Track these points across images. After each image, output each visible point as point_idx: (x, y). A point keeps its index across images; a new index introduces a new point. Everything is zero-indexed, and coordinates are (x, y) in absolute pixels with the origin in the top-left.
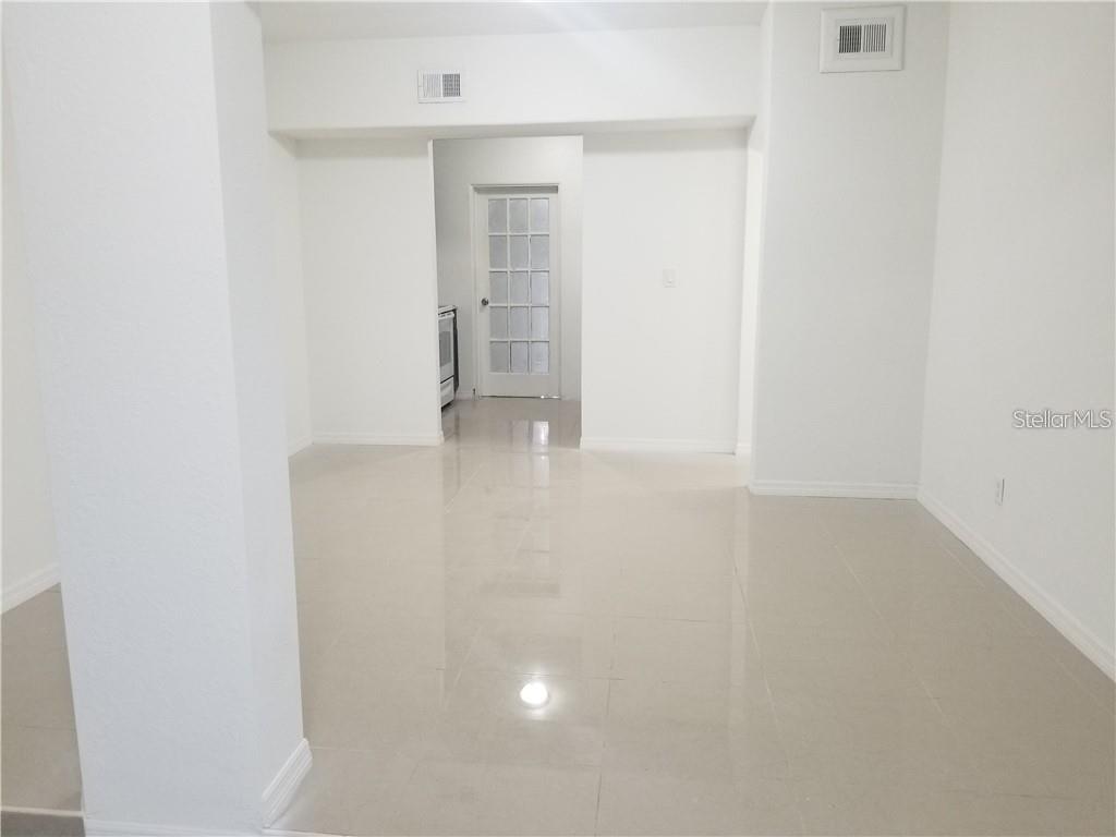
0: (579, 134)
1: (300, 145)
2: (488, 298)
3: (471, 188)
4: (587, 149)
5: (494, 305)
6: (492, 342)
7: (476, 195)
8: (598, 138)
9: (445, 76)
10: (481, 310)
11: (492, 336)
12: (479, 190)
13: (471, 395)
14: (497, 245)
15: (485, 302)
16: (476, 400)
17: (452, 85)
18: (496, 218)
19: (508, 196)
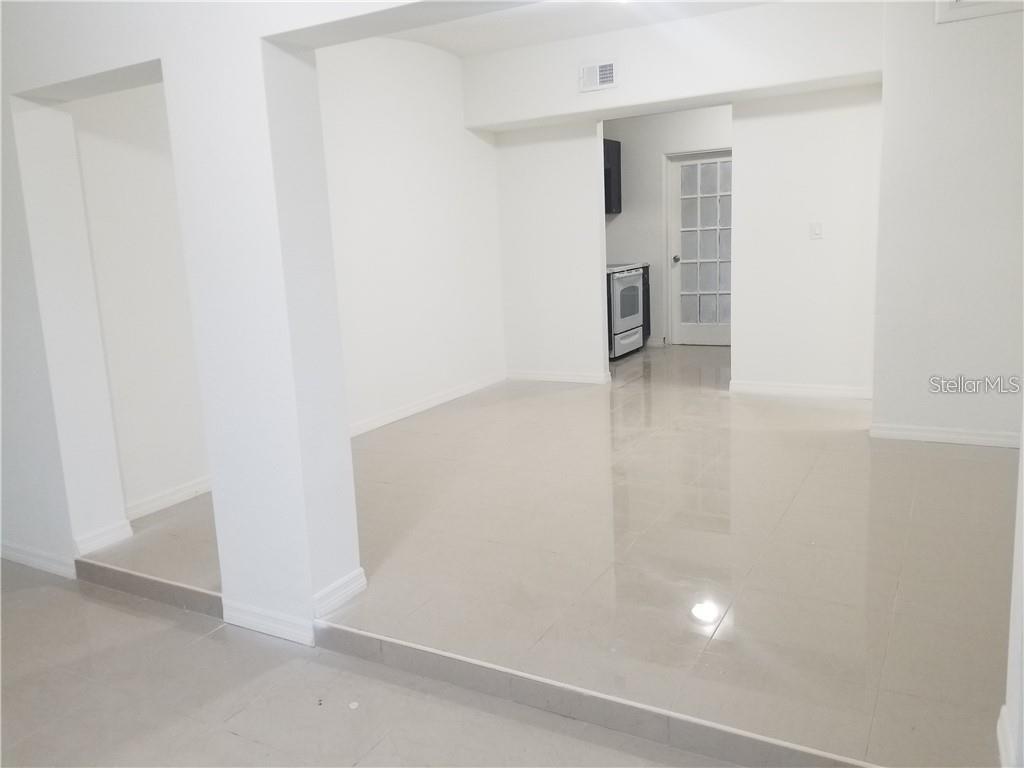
0: (729, 103)
1: (500, 137)
2: (679, 255)
3: (664, 158)
4: (736, 115)
5: (685, 261)
6: (682, 295)
7: (669, 162)
8: (746, 105)
9: (601, 67)
10: (672, 266)
11: (682, 290)
12: (673, 158)
13: (660, 343)
14: (688, 207)
15: (676, 259)
16: (666, 346)
17: (606, 73)
18: (688, 181)
19: (699, 162)
